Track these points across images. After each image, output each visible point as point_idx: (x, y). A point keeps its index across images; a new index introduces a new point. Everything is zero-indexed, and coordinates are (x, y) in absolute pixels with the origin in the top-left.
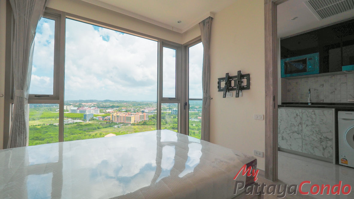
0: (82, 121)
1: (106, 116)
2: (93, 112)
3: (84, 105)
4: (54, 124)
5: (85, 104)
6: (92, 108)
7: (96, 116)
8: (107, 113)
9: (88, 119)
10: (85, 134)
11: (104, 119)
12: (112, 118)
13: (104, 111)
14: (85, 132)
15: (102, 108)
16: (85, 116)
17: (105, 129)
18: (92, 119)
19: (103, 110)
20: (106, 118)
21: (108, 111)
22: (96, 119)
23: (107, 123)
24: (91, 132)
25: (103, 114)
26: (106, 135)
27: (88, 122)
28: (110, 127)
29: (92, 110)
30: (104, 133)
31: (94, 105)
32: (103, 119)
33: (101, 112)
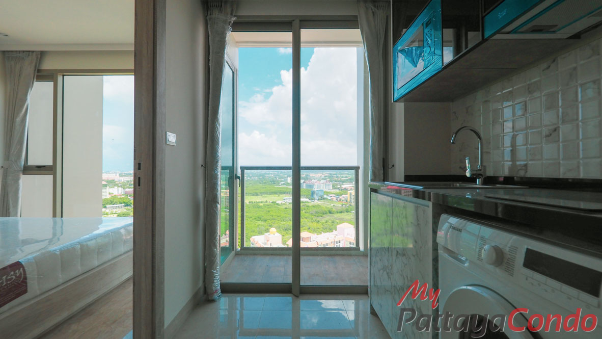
0: (309, 201)
1: (342, 195)
2: (323, 188)
3: (313, 177)
4: (277, 202)
5: (314, 175)
6: (322, 181)
7: (327, 193)
8: (343, 190)
9: (316, 196)
10: (312, 219)
11: (339, 199)
12: (351, 198)
13: (339, 186)
14: (313, 217)
15: (336, 181)
16: (313, 192)
17: (339, 214)
18: (322, 198)
19: (337, 185)
20: (341, 197)
21: (344, 186)
22: (327, 199)
23: (342, 205)
24: (320, 218)
25: (337, 191)
26: (340, 223)
27: (316, 202)
28: (347, 212)
29: (322, 185)
30: (338, 221)
31: (325, 177)
32: (337, 199)
33: (334, 187)
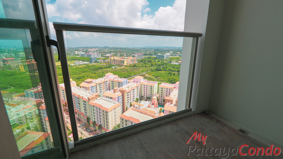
0: (89, 63)
1: (106, 60)
2: (96, 56)
3: (90, 51)
4: (71, 65)
5: (90, 50)
6: (95, 53)
7: (99, 59)
8: (107, 57)
9: (93, 61)
10: (92, 72)
11: (105, 62)
12: (111, 61)
13: (104, 55)
14: (92, 71)
15: (102, 53)
16: (91, 59)
17: (105, 69)
18: (96, 62)
19: (103, 55)
20: (106, 61)
21: (107, 55)
22: (99, 62)
23: (107, 64)
24: (96, 71)
25: (104, 58)
26: (106, 73)
27: (93, 64)
28: (109, 67)
29: (96, 55)
30: (105, 72)
31: (97, 50)
32: (104, 62)
33: (102, 56)
